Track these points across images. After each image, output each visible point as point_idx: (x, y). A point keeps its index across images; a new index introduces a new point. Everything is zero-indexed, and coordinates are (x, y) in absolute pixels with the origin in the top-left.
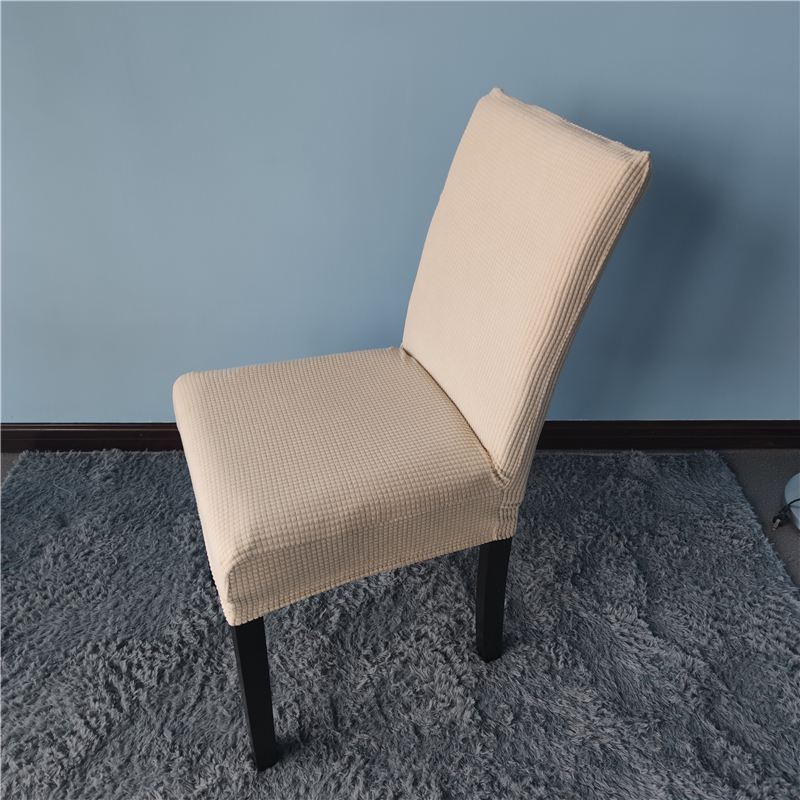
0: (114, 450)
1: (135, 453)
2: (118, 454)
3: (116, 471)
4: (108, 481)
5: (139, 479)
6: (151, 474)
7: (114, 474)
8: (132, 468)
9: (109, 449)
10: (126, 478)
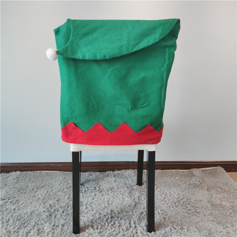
0: (17, 172)
1: (24, 172)
2: (18, 173)
3: (17, 178)
4: (14, 180)
5: (25, 180)
6: (29, 178)
7: (16, 178)
8: (23, 177)
9: (15, 171)
10: (20, 180)
